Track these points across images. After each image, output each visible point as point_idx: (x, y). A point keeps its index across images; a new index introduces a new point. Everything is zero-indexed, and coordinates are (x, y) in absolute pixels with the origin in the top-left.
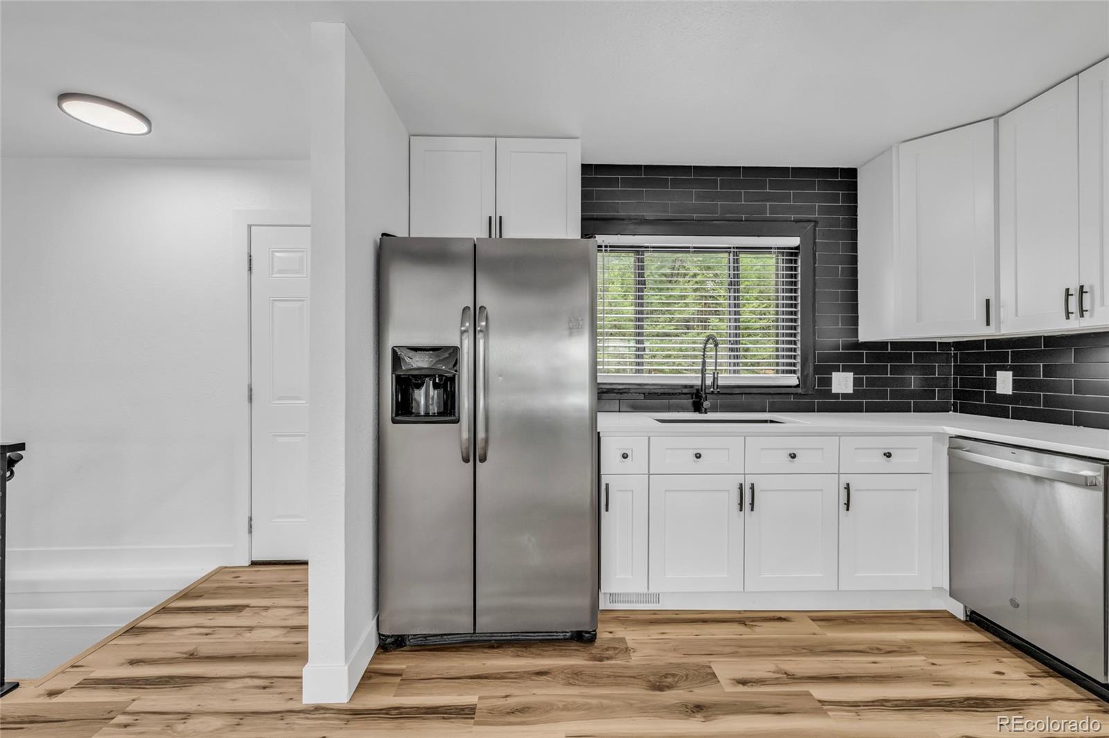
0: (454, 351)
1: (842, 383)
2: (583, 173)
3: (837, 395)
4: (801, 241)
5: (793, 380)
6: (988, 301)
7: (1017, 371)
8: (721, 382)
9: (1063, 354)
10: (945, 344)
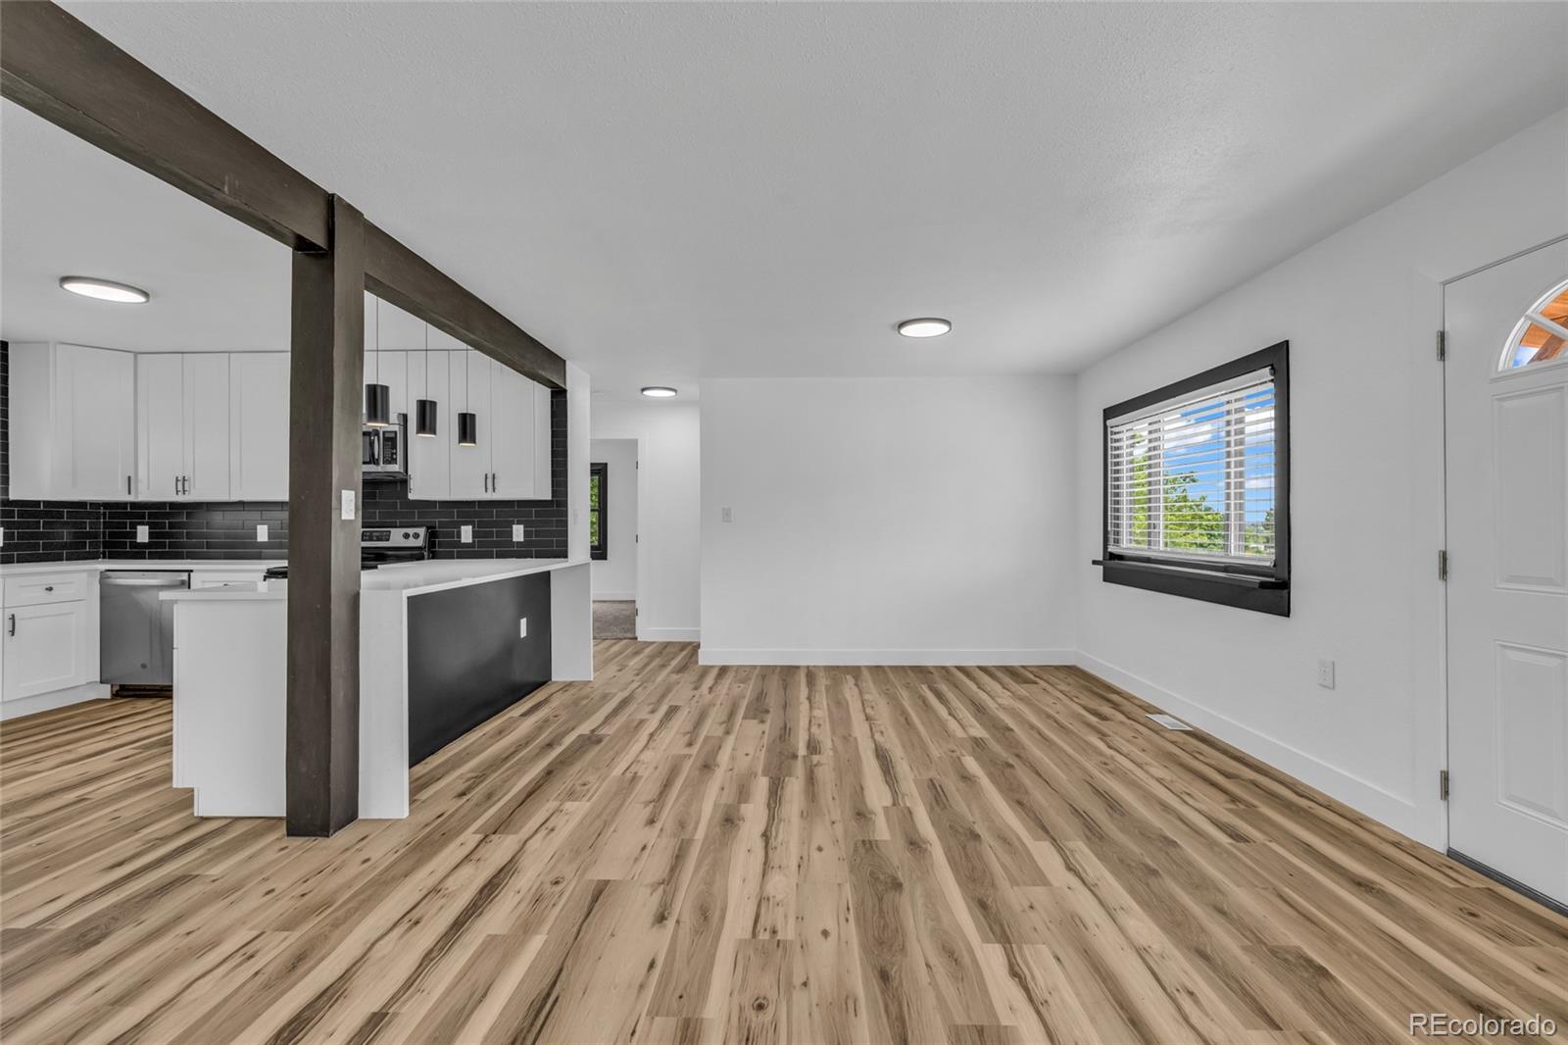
6: (129, 478)
7: (152, 526)
9: (180, 514)
10: (95, 505)
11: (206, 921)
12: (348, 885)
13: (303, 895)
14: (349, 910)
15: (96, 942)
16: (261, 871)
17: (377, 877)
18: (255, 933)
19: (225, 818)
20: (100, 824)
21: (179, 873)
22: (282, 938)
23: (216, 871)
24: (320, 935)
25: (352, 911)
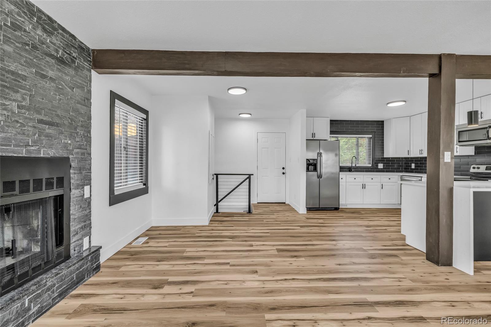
0: (316, 160)
1: (381, 166)
2: (330, 122)
3: (379, 169)
4: (372, 136)
5: (370, 165)
6: (408, 151)
7: (415, 164)
8: (357, 166)
9: (422, 161)
10: (402, 158)
11: (395, 267)
12: (437, 282)
13: (421, 276)
14: (432, 288)
15: (373, 258)
16: (414, 264)
17: (448, 286)
18: (404, 277)
19: (413, 247)
20: (387, 236)
21: (396, 254)
22: (409, 282)
23: (403, 258)
24: (420, 288)
25: (433, 289)
